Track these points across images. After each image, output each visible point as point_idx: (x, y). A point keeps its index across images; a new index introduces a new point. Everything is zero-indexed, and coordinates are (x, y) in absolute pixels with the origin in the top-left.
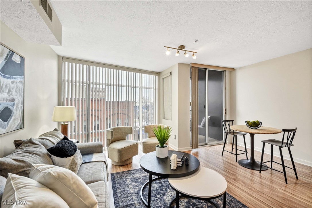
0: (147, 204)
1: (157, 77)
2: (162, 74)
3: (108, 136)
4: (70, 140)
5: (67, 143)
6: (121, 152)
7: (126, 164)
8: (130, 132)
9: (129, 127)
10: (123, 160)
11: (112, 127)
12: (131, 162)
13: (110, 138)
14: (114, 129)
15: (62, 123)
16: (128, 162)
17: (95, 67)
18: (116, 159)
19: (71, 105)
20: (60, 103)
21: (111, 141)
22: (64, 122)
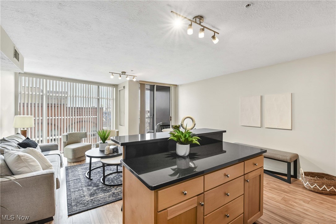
0: (88, 177)
1: (114, 88)
2: (119, 87)
3: (64, 140)
4: (31, 139)
5: (30, 141)
6: (74, 151)
7: (80, 160)
8: (84, 136)
9: (84, 132)
10: (77, 157)
11: (69, 132)
12: (84, 159)
13: (65, 140)
14: (70, 134)
15: (22, 129)
16: (82, 159)
17: (51, 81)
18: (71, 156)
19: (31, 115)
20: (16, 113)
21: (66, 143)
22: (23, 128)
